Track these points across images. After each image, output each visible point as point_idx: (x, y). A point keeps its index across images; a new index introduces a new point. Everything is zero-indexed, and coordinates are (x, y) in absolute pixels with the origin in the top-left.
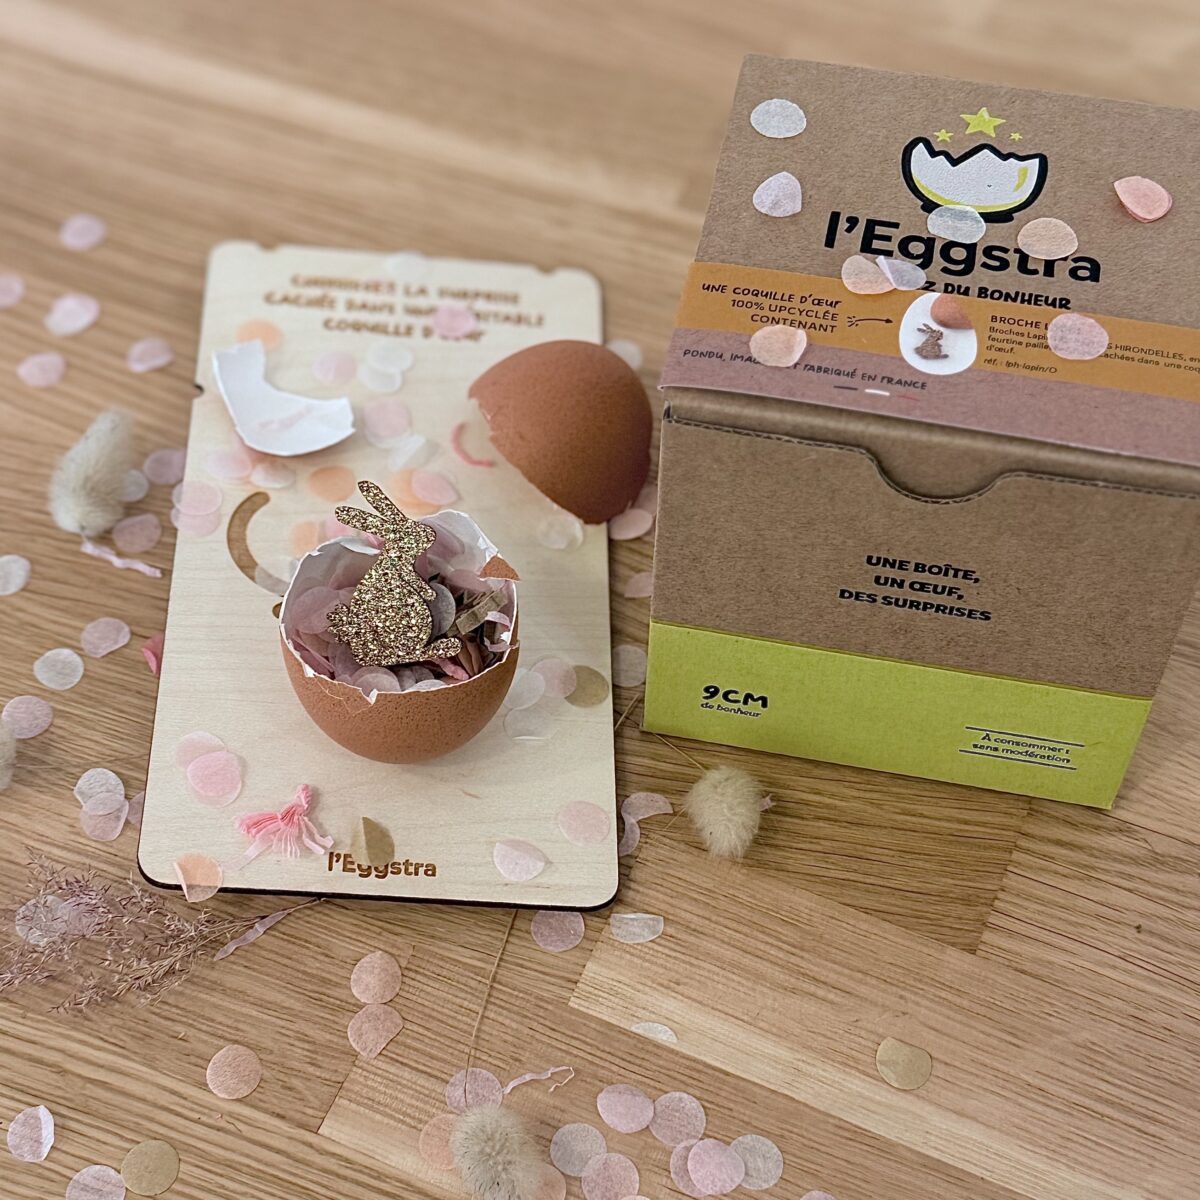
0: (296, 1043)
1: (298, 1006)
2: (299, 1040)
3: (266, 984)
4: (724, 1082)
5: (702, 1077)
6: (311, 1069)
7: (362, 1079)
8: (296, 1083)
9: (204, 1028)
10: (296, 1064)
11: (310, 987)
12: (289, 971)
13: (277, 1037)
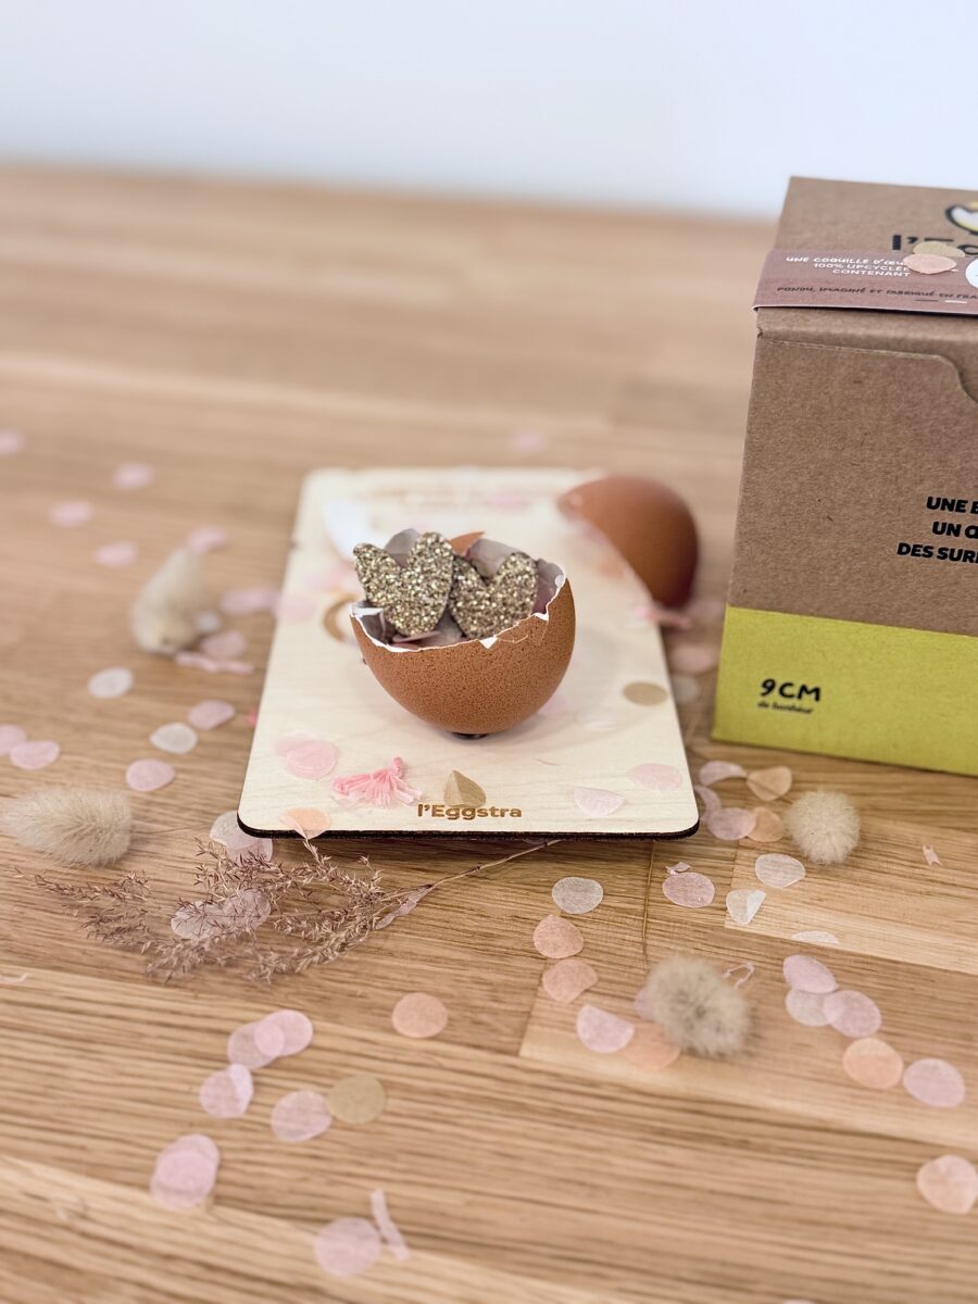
0: (474, 986)
1: (466, 957)
2: (477, 983)
3: (430, 944)
4: (896, 969)
5: (874, 968)
6: (495, 1005)
7: (548, 1008)
8: (484, 1017)
9: (379, 984)
10: (481, 1003)
11: (473, 941)
12: (449, 931)
13: (454, 983)
